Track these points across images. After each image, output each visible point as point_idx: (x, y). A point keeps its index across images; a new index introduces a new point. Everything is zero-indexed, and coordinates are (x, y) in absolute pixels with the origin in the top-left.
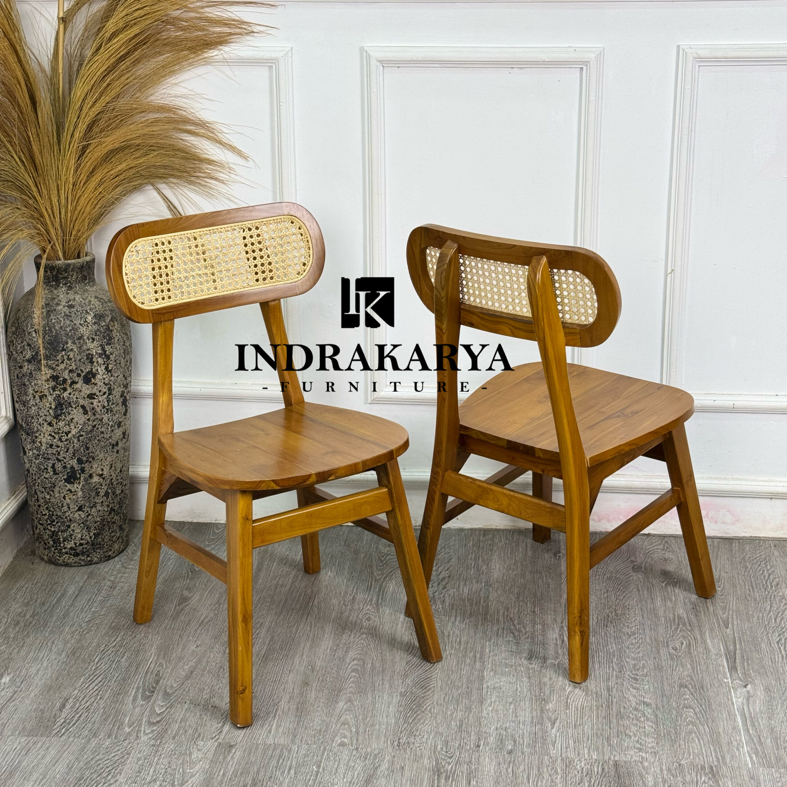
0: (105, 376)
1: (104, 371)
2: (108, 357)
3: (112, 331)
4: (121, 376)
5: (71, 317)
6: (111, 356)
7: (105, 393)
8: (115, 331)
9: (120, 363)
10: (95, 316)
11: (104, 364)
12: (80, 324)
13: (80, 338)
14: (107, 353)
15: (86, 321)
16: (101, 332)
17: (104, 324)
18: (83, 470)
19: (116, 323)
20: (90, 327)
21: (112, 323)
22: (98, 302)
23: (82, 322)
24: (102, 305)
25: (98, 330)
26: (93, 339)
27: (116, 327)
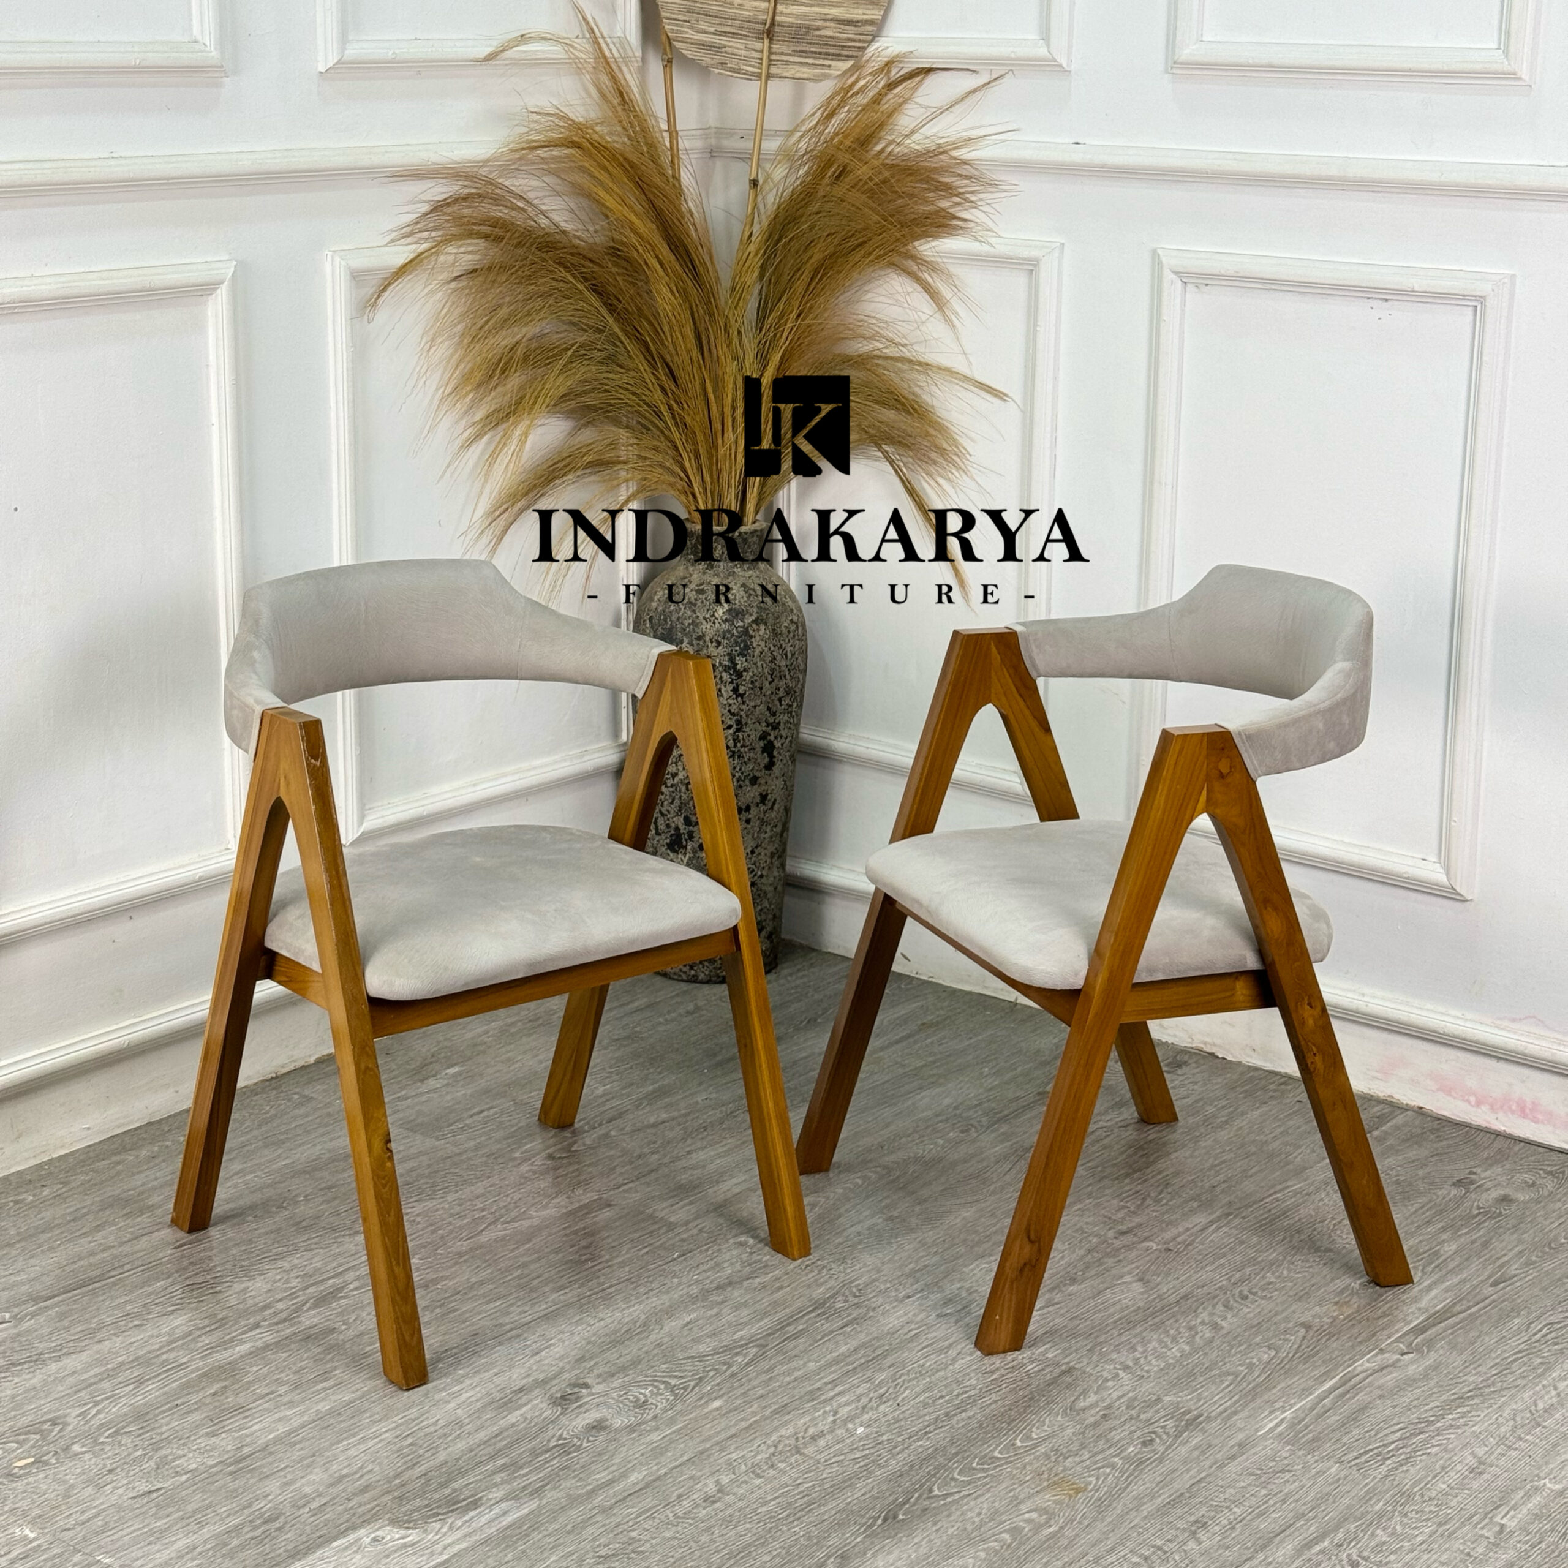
0: (731, 702)
1: (731, 693)
2: (739, 675)
3: (751, 637)
4: (762, 708)
5: (695, 605)
6: (744, 674)
7: (730, 727)
8: (758, 638)
9: (761, 688)
10: (730, 611)
11: (732, 682)
12: (705, 618)
13: (699, 638)
14: (739, 667)
15: (713, 615)
16: (733, 635)
17: (740, 624)
18: (691, 836)
19: (762, 627)
20: (717, 625)
21: (754, 626)
22: (742, 593)
23: (708, 616)
24: (749, 597)
25: (729, 631)
26: (719, 643)
27: (762, 632)
